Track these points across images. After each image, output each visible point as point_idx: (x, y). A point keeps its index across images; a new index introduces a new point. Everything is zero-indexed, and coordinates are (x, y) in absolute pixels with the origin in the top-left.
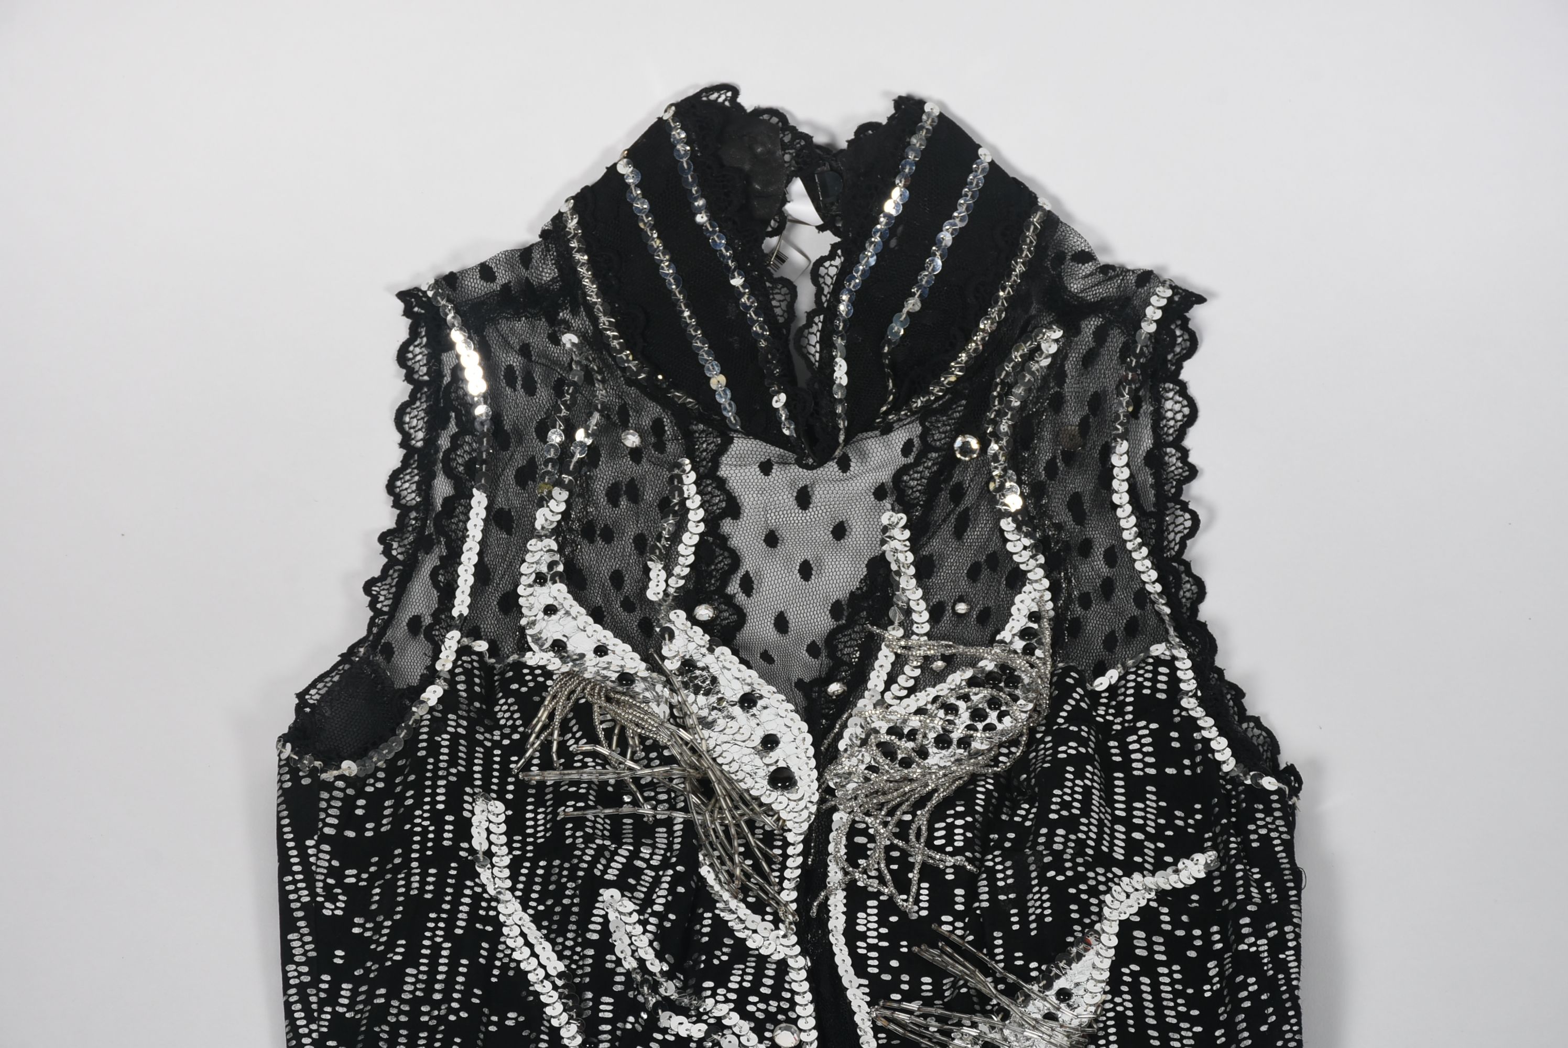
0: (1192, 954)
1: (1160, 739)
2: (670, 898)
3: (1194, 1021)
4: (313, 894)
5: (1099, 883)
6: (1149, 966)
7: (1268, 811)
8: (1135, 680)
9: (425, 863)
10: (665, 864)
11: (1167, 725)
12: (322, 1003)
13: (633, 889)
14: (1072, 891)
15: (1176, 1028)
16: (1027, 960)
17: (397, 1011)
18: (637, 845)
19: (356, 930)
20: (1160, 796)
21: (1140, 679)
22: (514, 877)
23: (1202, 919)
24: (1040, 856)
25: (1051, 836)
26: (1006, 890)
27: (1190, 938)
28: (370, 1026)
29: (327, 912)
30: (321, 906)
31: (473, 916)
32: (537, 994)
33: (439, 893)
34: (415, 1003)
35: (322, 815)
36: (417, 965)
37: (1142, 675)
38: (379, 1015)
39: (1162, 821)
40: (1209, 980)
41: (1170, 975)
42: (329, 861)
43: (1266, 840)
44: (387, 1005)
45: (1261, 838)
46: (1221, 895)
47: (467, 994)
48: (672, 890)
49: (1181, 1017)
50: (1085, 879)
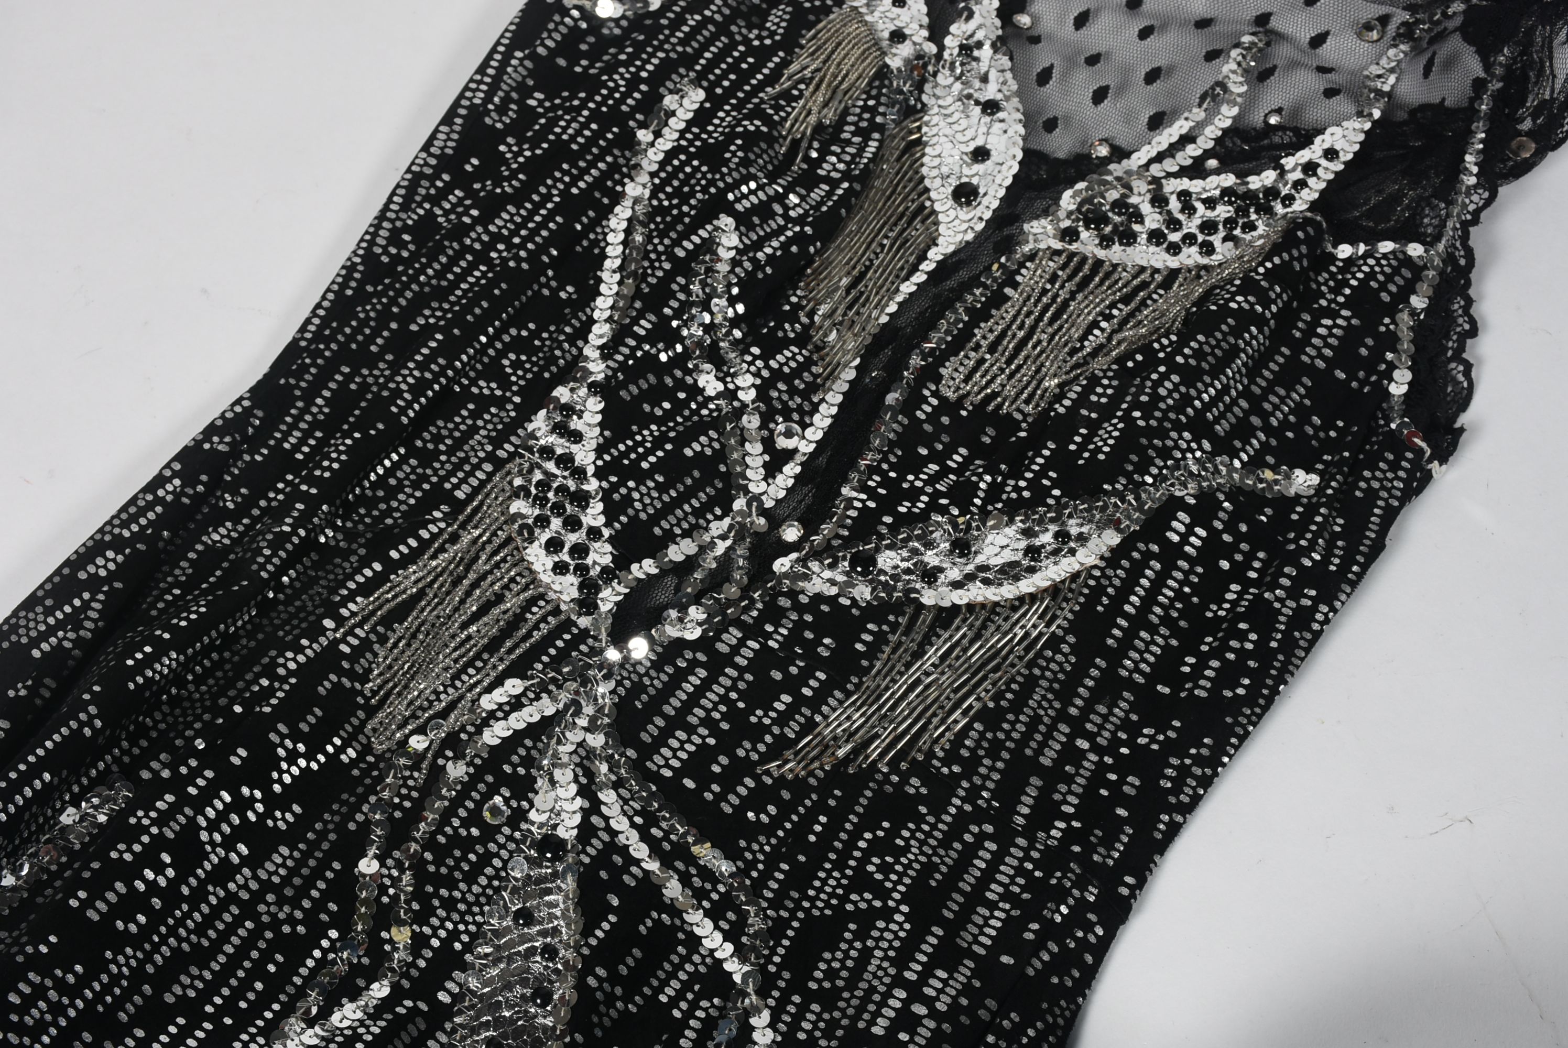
0: (1225, 565)
1: (1351, 337)
2: (779, 253)
3: (1176, 631)
4: (488, 98)
5: (1177, 447)
6: (1170, 554)
7: (1394, 466)
8: (1371, 267)
9: (595, 115)
10: (801, 221)
11: (1370, 327)
12: (427, 198)
13: (751, 227)
14: (1144, 441)
15: (1153, 630)
16: (1055, 484)
17: (475, 238)
18: (789, 189)
19: (502, 148)
20: (1310, 393)
21: (1377, 269)
22: (662, 164)
23: (1258, 537)
24: (1141, 390)
25: (1164, 377)
26: (1092, 407)
27: (1234, 548)
28: (444, 238)
29: (488, 121)
30: (487, 113)
31: (598, 183)
32: (600, 280)
33: (585, 148)
34: (496, 238)
35: (545, 35)
36: (519, 206)
37: (1381, 266)
38: (460, 231)
39: (1292, 418)
40: (1220, 601)
41: (1186, 573)
42: (524, 77)
43: (1372, 495)
44: (471, 227)
45: (1370, 491)
46: (1293, 526)
47: (543, 249)
48: (785, 246)
49: (1166, 620)
50: (1164, 436)
